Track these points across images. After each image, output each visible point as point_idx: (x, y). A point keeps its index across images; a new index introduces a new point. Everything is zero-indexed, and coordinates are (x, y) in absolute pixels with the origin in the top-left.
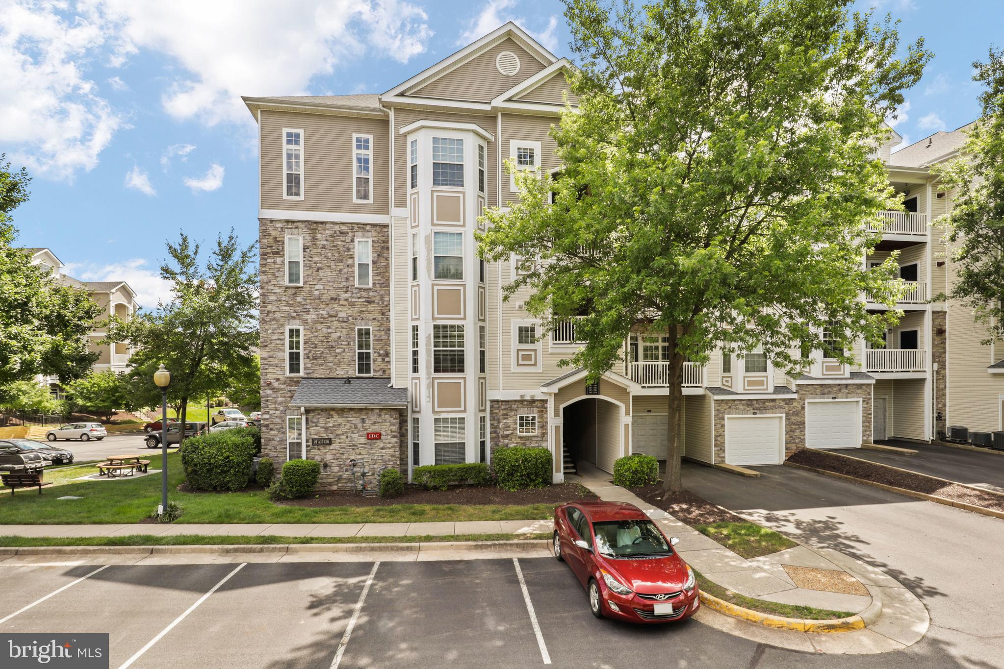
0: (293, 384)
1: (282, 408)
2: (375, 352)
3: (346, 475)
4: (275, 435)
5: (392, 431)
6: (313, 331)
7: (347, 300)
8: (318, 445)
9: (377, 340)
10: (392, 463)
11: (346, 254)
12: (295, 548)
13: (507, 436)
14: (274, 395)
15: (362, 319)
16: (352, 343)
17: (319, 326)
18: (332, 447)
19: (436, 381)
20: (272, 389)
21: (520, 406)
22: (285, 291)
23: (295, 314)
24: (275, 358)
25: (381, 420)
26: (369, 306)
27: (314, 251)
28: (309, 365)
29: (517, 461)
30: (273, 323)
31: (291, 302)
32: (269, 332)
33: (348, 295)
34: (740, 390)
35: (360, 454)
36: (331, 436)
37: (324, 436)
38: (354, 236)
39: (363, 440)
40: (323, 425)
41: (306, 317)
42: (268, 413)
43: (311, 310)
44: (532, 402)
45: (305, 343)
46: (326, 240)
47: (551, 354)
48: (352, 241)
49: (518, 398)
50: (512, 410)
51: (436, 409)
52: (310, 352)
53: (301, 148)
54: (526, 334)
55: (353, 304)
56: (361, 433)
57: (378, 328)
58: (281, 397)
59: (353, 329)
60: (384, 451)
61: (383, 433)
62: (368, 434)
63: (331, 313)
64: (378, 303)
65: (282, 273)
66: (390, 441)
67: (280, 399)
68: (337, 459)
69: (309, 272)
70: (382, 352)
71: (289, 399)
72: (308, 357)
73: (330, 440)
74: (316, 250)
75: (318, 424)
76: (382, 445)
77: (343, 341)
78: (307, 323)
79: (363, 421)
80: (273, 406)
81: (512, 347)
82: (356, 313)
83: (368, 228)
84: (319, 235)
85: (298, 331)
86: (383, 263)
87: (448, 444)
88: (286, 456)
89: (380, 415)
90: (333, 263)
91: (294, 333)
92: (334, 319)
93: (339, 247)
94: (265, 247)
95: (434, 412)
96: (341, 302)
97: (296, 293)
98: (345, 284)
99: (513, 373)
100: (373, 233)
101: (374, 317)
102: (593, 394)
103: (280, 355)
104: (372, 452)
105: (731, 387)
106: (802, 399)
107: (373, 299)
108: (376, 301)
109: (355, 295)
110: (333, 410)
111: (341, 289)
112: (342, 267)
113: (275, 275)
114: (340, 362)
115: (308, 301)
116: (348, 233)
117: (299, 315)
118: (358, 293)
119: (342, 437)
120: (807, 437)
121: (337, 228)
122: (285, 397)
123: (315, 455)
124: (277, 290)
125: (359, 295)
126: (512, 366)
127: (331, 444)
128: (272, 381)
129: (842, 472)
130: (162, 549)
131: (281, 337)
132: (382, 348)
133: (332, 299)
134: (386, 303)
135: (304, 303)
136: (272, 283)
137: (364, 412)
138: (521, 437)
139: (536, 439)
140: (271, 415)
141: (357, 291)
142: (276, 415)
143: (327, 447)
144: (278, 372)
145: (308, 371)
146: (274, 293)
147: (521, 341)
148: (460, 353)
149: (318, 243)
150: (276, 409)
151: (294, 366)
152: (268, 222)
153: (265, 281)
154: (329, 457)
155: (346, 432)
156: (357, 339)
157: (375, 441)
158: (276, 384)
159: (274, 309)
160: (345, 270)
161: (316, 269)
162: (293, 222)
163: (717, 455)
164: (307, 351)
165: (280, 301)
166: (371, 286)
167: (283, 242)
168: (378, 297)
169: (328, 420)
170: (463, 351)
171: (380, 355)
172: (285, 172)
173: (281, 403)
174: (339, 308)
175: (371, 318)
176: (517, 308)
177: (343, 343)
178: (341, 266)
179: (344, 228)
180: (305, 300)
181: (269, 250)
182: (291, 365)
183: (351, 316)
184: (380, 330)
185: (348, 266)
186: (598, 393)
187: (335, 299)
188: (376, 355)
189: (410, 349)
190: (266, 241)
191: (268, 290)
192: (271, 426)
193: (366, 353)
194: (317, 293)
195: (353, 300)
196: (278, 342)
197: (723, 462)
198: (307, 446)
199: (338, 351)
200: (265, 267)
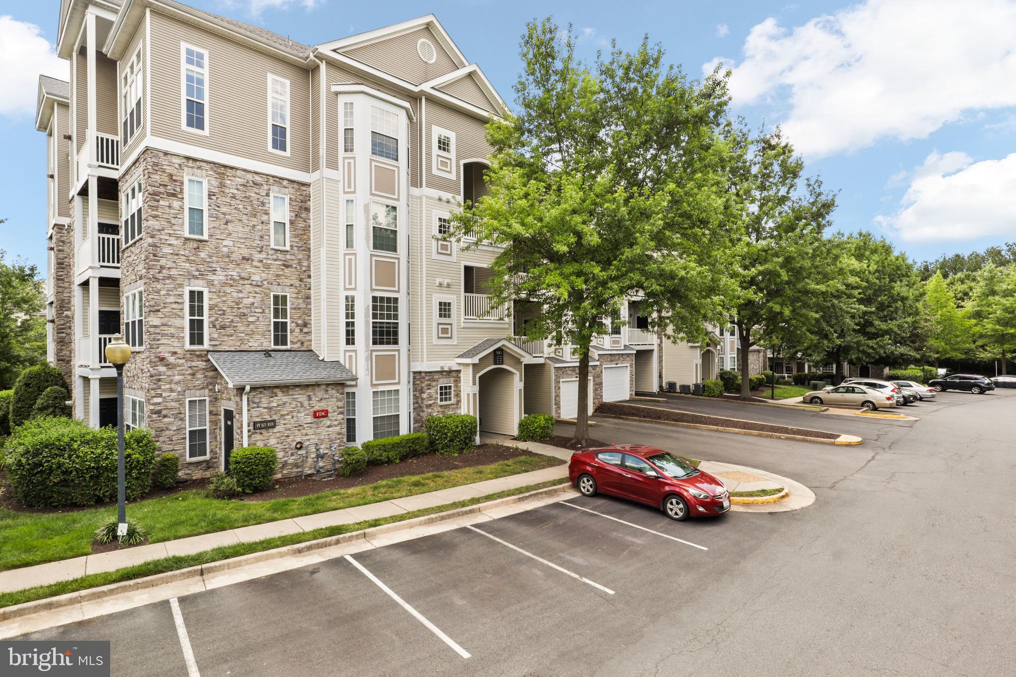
0: (195, 358)
1: (179, 389)
2: (293, 322)
3: (291, 460)
4: (170, 424)
5: (338, 408)
6: (221, 294)
7: (261, 261)
8: (260, 428)
9: (295, 309)
10: (338, 441)
11: (260, 210)
12: (372, 532)
13: (430, 405)
14: (170, 373)
15: (279, 285)
16: (267, 311)
17: (228, 290)
18: (275, 430)
19: (374, 354)
20: (166, 365)
21: (440, 376)
22: (184, 244)
23: (197, 273)
24: (170, 326)
25: (327, 396)
26: (286, 270)
27: (222, 200)
28: (216, 336)
29: (457, 427)
30: (167, 281)
31: (192, 258)
32: (163, 293)
33: (262, 256)
34: (569, 360)
35: (307, 435)
36: (275, 417)
37: (268, 418)
38: (269, 190)
39: (310, 419)
40: (266, 405)
41: (211, 277)
42: (160, 396)
43: (218, 269)
44: (450, 372)
45: (211, 308)
46: (237, 189)
47: (464, 328)
48: (268, 195)
49: (439, 369)
50: (434, 381)
51: (375, 382)
52: (217, 320)
53: (206, 71)
54: (445, 309)
55: (267, 267)
56: (307, 412)
57: (295, 295)
58: (179, 375)
59: (268, 295)
60: (330, 429)
61: (330, 410)
62: (315, 412)
63: (243, 275)
64: (296, 268)
65: (180, 221)
66: (337, 419)
67: (177, 378)
68: (282, 443)
69: (216, 224)
70: (300, 322)
71: (189, 377)
72: (214, 326)
73: (274, 421)
74: (224, 199)
75: (260, 405)
76: (328, 423)
77: (257, 308)
78: (213, 285)
79: (310, 398)
80: (168, 386)
81: (434, 320)
82: (271, 277)
83: (285, 183)
84: (229, 182)
85: (200, 294)
86: (302, 224)
87: (384, 417)
88: (184, 448)
89: (327, 391)
90: (245, 217)
91: (196, 297)
92: (246, 282)
93: (252, 199)
94: (157, 184)
95: (373, 385)
96: (255, 263)
97: (198, 248)
98: (259, 242)
99: (435, 345)
100: (291, 190)
101: (292, 283)
102: (499, 364)
103: (177, 322)
104: (318, 431)
105: (562, 357)
106: (601, 365)
107: (290, 263)
108: (294, 266)
109: (270, 257)
110: (277, 387)
111: (255, 248)
112: (256, 224)
113: (170, 222)
114: (253, 332)
115: (213, 258)
116: (262, 185)
117: (202, 275)
118: (274, 254)
119: (287, 417)
120: (604, 394)
121: (250, 177)
122: (183, 375)
123: (256, 441)
124: (173, 241)
125: (274, 257)
126: (434, 338)
127: (274, 427)
128: (167, 355)
129: (640, 417)
130: (216, 567)
131: (179, 301)
132: (300, 317)
133: (244, 258)
134: (304, 269)
135: (208, 260)
136: (166, 231)
137: (310, 388)
138: (441, 406)
139: (452, 407)
140: (164, 398)
141: (273, 252)
142: (171, 398)
143: (271, 430)
144: (174, 344)
145: (214, 343)
146: (170, 245)
147: (440, 316)
148: (395, 326)
149: (227, 191)
150: (172, 390)
151: (197, 337)
152: (161, 155)
153: (157, 228)
154: (273, 441)
155: (291, 412)
156: (272, 307)
157: (321, 419)
158: (172, 359)
159: (170, 264)
160: (259, 227)
161: (224, 221)
162: (195, 160)
163: (556, 411)
164: (213, 319)
165: (177, 255)
166: (288, 248)
167: (182, 183)
168: (296, 261)
169: (271, 399)
170: (397, 323)
171: (298, 325)
172: (184, 98)
173: (177, 383)
174: (253, 270)
175: (288, 284)
176: (437, 284)
177: (257, 310)
178: (254, 221)
179: (258, 179)
180: (210, 257)
181: (162, 190)
182: (192, 336)
183: (265, 280)
184: (297, 298)
185: (262, 223)
186: (502, 364)
187: (248, 260)
188: (293, 325)
189: (343, 321)
190: (158, 177)
191: (161, 239)
192: (164, 412)
193: (282, 322)
194: (225, 250)
195: (269, 262)
196: (175, 306)
197: (559, 417)
198: (249, 431)
199: (251, 319)
200: (157, 210)
